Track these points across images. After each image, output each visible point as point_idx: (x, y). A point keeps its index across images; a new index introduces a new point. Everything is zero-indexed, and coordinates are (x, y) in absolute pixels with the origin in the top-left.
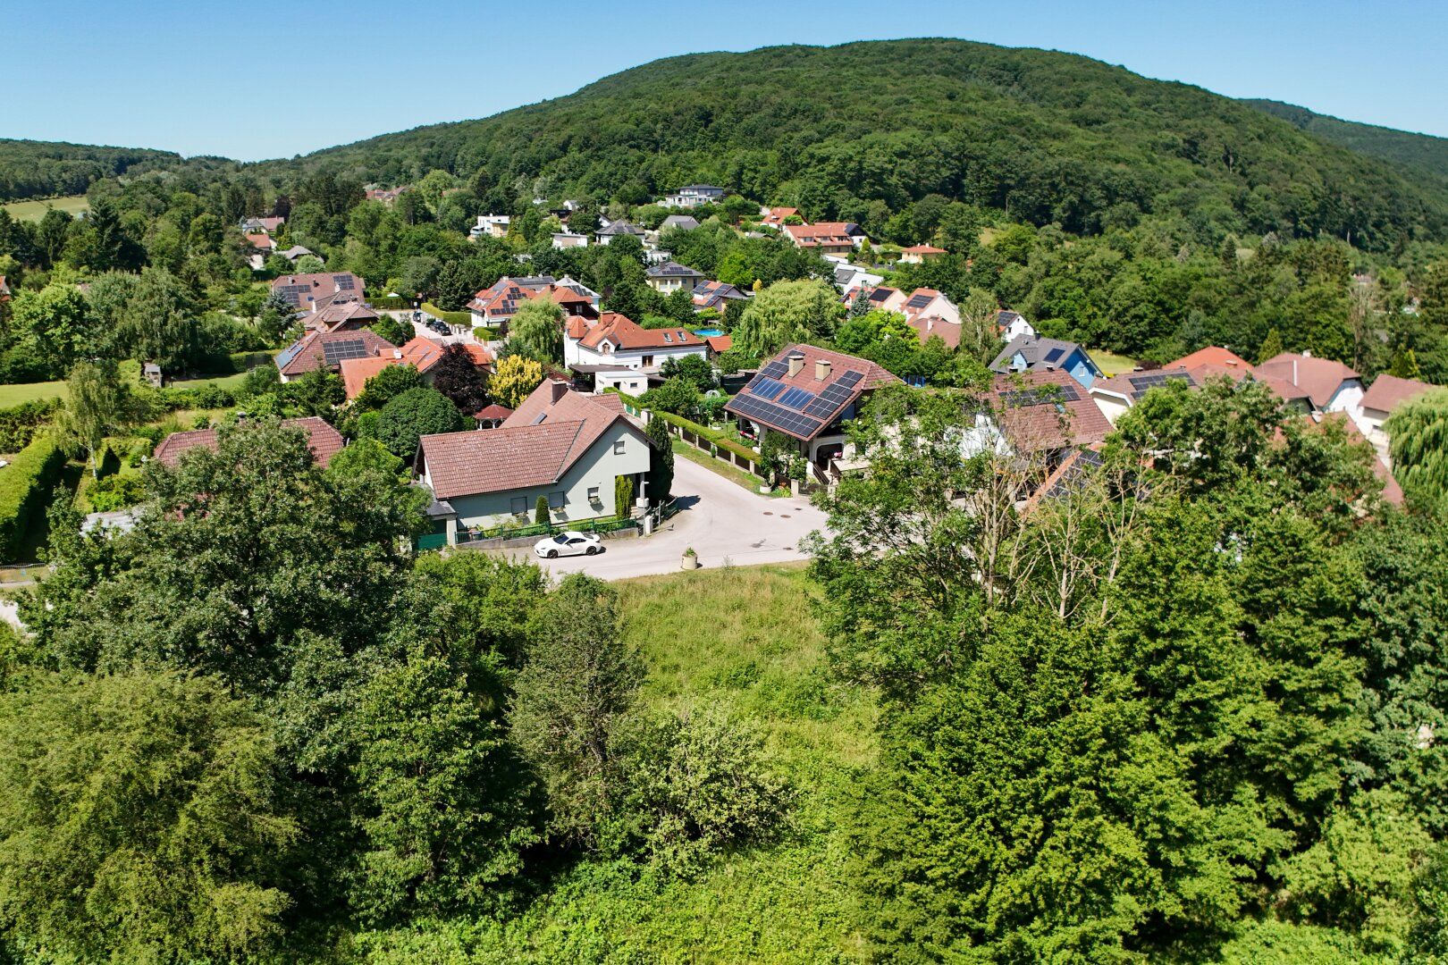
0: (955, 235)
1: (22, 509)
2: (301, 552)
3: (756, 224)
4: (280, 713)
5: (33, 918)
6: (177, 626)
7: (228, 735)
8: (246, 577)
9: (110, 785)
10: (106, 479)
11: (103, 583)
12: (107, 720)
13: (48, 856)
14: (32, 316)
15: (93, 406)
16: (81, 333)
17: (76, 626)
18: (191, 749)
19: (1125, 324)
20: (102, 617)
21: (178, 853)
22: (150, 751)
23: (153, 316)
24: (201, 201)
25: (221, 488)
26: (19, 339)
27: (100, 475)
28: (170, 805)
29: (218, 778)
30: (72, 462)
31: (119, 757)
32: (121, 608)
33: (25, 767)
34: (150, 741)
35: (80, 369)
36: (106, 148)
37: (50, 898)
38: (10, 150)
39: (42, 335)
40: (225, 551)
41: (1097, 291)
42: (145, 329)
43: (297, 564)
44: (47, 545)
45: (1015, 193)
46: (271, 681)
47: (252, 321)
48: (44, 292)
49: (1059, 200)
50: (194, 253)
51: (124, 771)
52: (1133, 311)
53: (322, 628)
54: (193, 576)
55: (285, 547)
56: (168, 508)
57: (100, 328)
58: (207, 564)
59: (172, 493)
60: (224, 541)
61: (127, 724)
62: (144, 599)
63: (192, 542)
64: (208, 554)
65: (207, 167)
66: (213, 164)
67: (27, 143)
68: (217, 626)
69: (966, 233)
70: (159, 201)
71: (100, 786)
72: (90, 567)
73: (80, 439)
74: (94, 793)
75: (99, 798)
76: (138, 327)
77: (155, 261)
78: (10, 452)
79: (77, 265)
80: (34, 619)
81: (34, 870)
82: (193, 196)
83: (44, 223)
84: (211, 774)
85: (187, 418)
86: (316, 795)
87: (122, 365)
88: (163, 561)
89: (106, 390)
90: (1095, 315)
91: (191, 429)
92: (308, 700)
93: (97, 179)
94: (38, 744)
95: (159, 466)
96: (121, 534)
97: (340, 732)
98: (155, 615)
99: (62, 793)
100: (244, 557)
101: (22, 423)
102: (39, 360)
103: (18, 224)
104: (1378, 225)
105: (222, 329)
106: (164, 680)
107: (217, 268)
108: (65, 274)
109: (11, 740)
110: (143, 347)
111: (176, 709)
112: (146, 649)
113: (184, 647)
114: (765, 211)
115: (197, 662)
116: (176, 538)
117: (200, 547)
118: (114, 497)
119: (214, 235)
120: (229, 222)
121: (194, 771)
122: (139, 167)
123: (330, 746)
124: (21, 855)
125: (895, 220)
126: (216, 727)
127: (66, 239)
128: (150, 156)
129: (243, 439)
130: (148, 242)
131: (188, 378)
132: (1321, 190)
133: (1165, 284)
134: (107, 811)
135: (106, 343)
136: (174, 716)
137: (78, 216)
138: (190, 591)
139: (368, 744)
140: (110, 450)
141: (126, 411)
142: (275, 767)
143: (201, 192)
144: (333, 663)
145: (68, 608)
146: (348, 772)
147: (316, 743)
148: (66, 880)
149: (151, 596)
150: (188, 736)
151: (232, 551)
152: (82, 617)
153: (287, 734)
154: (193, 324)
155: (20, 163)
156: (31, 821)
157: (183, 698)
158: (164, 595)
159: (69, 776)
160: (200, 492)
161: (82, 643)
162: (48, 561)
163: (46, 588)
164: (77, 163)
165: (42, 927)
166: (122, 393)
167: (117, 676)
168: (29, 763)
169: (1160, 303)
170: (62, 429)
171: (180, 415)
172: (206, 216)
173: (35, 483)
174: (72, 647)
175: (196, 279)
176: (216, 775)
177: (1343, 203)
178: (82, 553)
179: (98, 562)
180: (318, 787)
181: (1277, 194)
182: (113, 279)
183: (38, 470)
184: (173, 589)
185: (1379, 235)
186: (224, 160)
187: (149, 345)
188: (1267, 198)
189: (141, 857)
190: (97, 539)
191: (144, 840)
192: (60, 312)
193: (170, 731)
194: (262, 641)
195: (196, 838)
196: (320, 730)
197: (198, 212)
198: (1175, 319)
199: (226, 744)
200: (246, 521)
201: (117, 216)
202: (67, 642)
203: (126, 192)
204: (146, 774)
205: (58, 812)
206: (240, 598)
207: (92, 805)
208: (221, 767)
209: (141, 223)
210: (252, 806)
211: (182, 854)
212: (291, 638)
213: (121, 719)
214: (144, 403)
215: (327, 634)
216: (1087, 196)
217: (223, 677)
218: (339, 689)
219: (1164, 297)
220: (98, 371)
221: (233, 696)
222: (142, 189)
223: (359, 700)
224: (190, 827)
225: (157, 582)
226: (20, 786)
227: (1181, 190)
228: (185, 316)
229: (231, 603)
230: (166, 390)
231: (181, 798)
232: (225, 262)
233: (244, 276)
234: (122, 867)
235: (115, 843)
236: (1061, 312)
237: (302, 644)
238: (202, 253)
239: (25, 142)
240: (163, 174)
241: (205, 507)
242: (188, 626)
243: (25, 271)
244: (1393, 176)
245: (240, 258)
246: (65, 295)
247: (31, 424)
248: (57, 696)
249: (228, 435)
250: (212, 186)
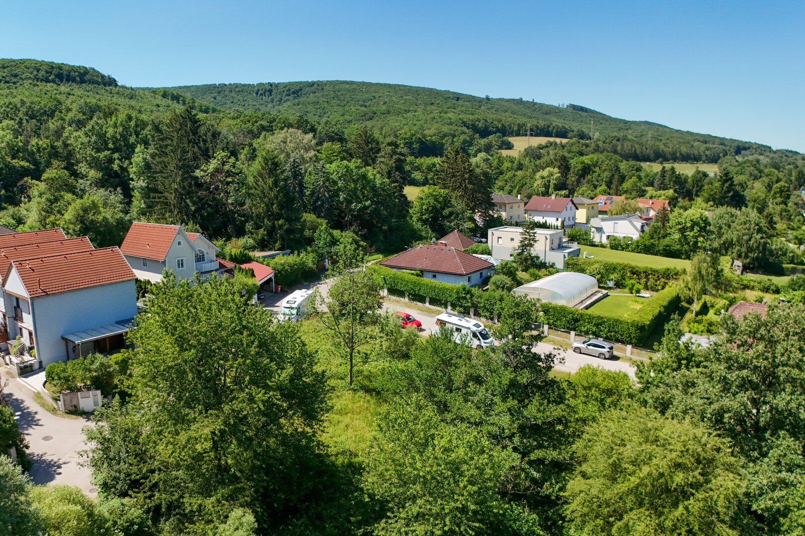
1: (652, 321)
2: (796, 387)
4: (755, 474)
5: (584, 522)
6: (715, 406)
7: (722, 474)
8: (761, 392)
9: (651, 475)
10: (700, 317)
11: (684, 370)
12: (662, 442)
13: (605, 496)
14: (679, 223)
15: (702, 277)
16: (703, 237)
17: (662, 388)
18: (700, 473)
20: (677, 388)
21: (670, 524)
22: (678, 466)
23: (744, 235)
24: (781, 175)
25: (762, 338)
26: (670, 234)
27: (697, 314)
28: (677, 498)
29: (707, 495)
30: (684, 304)
31: (661, 462)
32: (689, 387)
33: (612, 449)
34: (680, 461)
35: (700, 256)
36: (731, 140)
37: (596, 517)
38: (679, 136)
39: (682, 234)
40: (755, 374)
42: (738, 241)
43: (792, 393)
44: (660, 343)
46: (756, 454)
47: (799, 248)
48: (687, 212)
50: (772, 204)
51: (661, 470)
53: (794, 434)
54: (733, 382)
55: (788, 381)
56: (730, 341)
57: (714, 236)
58: (743, 378)
59: (734, 333)
60: (756, 367)
61: (672, 447)
62: (703, 385)
63: (738, 363)
64: (745, 373)
65: (786, 156)
66: (790, 154)
67: (689, 133)
68: (737, 414)
70: (757, 172)
71: (646, 473)
72: (679, 360)
73: (691, 292)
74: (642, 475)
75: (642, 479)
76: (735, 239)
77: (750, 205)
78: (653, 291)
79: (707, 201)
80: (643, 378)
81: (595, 500)
82: (776, 171)
83: (693, 176)
84: (705, 491)
85: (751, 295)
86: (755, 526)
87: (722, 258)
88: (720, 368)
89: (710, 270)
91: (752, 301)
92: (772, 472)
93: (724, 156)
94: (623, 440)
95: (731, 317)
96: (700, 348)
97: (783, 497)
98: (706, 396)
99: (625, 469)
100: (764, 380)
101: (663, 277)
102: (678, 247)
103: (679, 175)
105: (781, 249)
106: (699, 432)
107: (784, 214)
108: (700, 204)
109: (610, 433)
110: (735, 251)
111: (700, 450)
112: (695, 412)
113: (715, 418)
115: (719, 429)
116: (729, 358)
117: (742, 367)
118: (701, 328)
119: (785, 195)
120: (795, 189)
121: (697, 486)
122: (748, 152)
123: (775, 502)
124: (592, 490)
126: (717, 467)
127: (703, 186)
128: (754, 147)
129: (781, 313)
130: (748, 194)
131: (757, 273)
134: (644, 487)
135: (716, 245)
136: (697, 453)
137: (712, 175)
138: (729, 389)
139: (795, 510)
140: (705, 302)
141: (719, 283)
142: (740, 502)
143: (781, 169)
144: (794, 457)
145: (661, 378)
146: (778, 521)
147: (768, 498)
148: (608, 512)
149: (707, 385)
150: (701, 466)
151: (759, 374)
152: (667, 385)
153: (754, 486)
154: (765, 244)
155: (684, 143)
156: (605, 476)
157: (705, 445)
158: (714, 387)
159: (632, 462)
160: (750, 337)
161: (663, 398)
162: (659, 351)
163: (654, 364)
164: (715, 146)
165: (586, 529)
166: (719, 274)
167: (675, 421)
168: (615, 447)
170: (683, 285)
171: (748, 292)
172: (782, 183)
173: (662, 310)
174: (657, 398)
175: (771, 218)
176: (707, 493)
178: (677, 352)
179: (684, 359)
180: (758, 523)
182: (725, 211)
183: (665, 303)
184: (719, 386)
186: (796, 153)
187: (739, 250)
189: (651, 517)
190: (687, 347)
191: (656, 510)
192: (694, 224)
193: (692, 460)
194: (759, 431)
195: (683, 521)
196: (773, 491)
197: (778, 181)
199: (719, 478)
200: (770, 361)
201: (733, 177)
202: (655, 395)
203: (739, 165)
204: (671, 477)
205: (619, 477)
206: (755, 402)
207: (638, 481)
208: (711, 490)
209: (745, 183)
210: (719, 517)
211: (673, 526)
212: (775, 434)
213: (669, 444)
214: (730, 281)
215: (797, 439)
217: (731, 442)
218: (792, 472)
220: (709, 259)
221: (732, 454)
222: (748, 164)
223: (800, 483)
224: (683, 514)
225: (712, 379)
226: (606, 457)
228: (762, 238)
229: (749, 403)
230: (743, 277)
231: (684, 497)
232: (789, 211)
233: (799, 221)
234: (639, 518)
235: (641, 505)
237: (781, 439)
238: (777, 204)
239: (688, 132)
240: (761, 158)
241: (750, 346)
242: (722, 408)
243: (680, 200)
245: (798, 210)
246: (699, 216)
247: (667, 279)
248: (642, 420)
249: (773, 309)
250: (787, 167)
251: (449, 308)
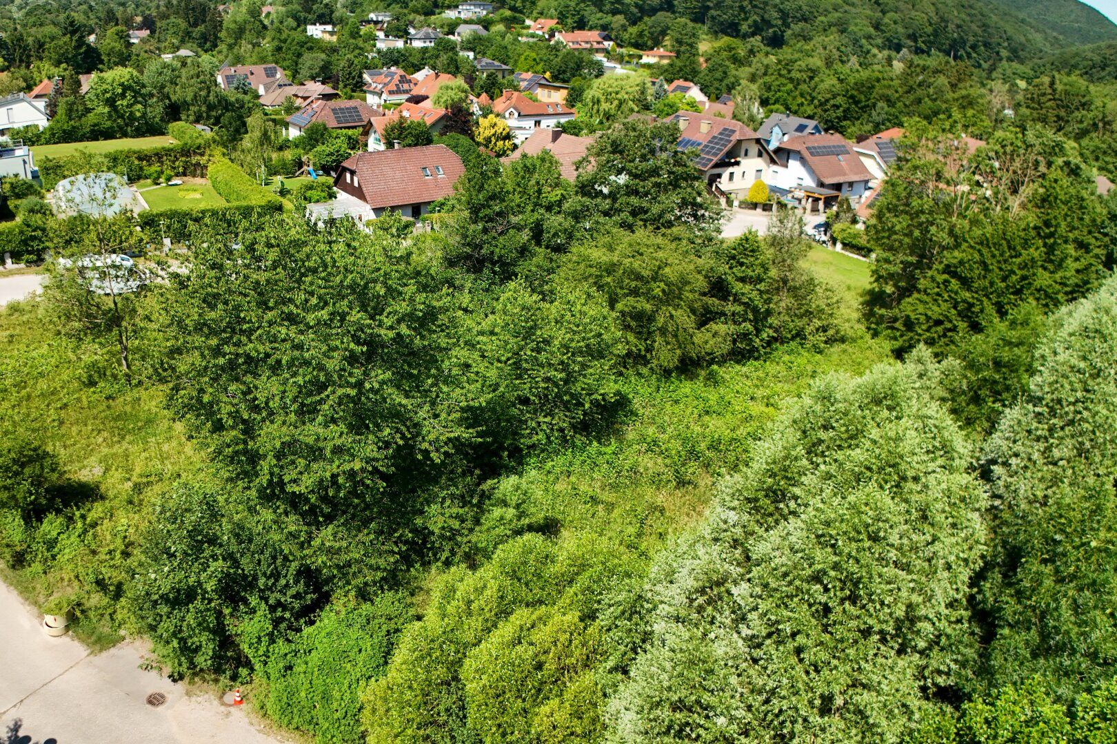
0: (680, 42)
3: (525, 31)
14: (104, 92)
16: (140, 103)
19: (826, 111)
23: (200, 90)
26: (93, 109)
39: (112, 105)
41: (804, 87)
42: (194, 99)
45: (713, 12)
49: (746, 19)
52: (832, 102)
57: (156, 100)
69: (689, 41)
76: (189, 98)
90: (802, 104)
102: (109, 123)
104: (974, 47)
110: (192, 112)
114: (528, 22)
125: (633, 30)
132: (935, 19)
133: (856, 84)
169: (852, 97)
177: (949, 29)
181: (903, 20)
185: (974, 55)
187: (197, 111)
188: (895, 23)
192: (125, 88)
198: (861, 108)
216: (766, 16)
219: (855, 93)
227: (837, 15)
236: (776, 101)
244: (985, 11)
246: (130, 76)
251: (9, 261)
